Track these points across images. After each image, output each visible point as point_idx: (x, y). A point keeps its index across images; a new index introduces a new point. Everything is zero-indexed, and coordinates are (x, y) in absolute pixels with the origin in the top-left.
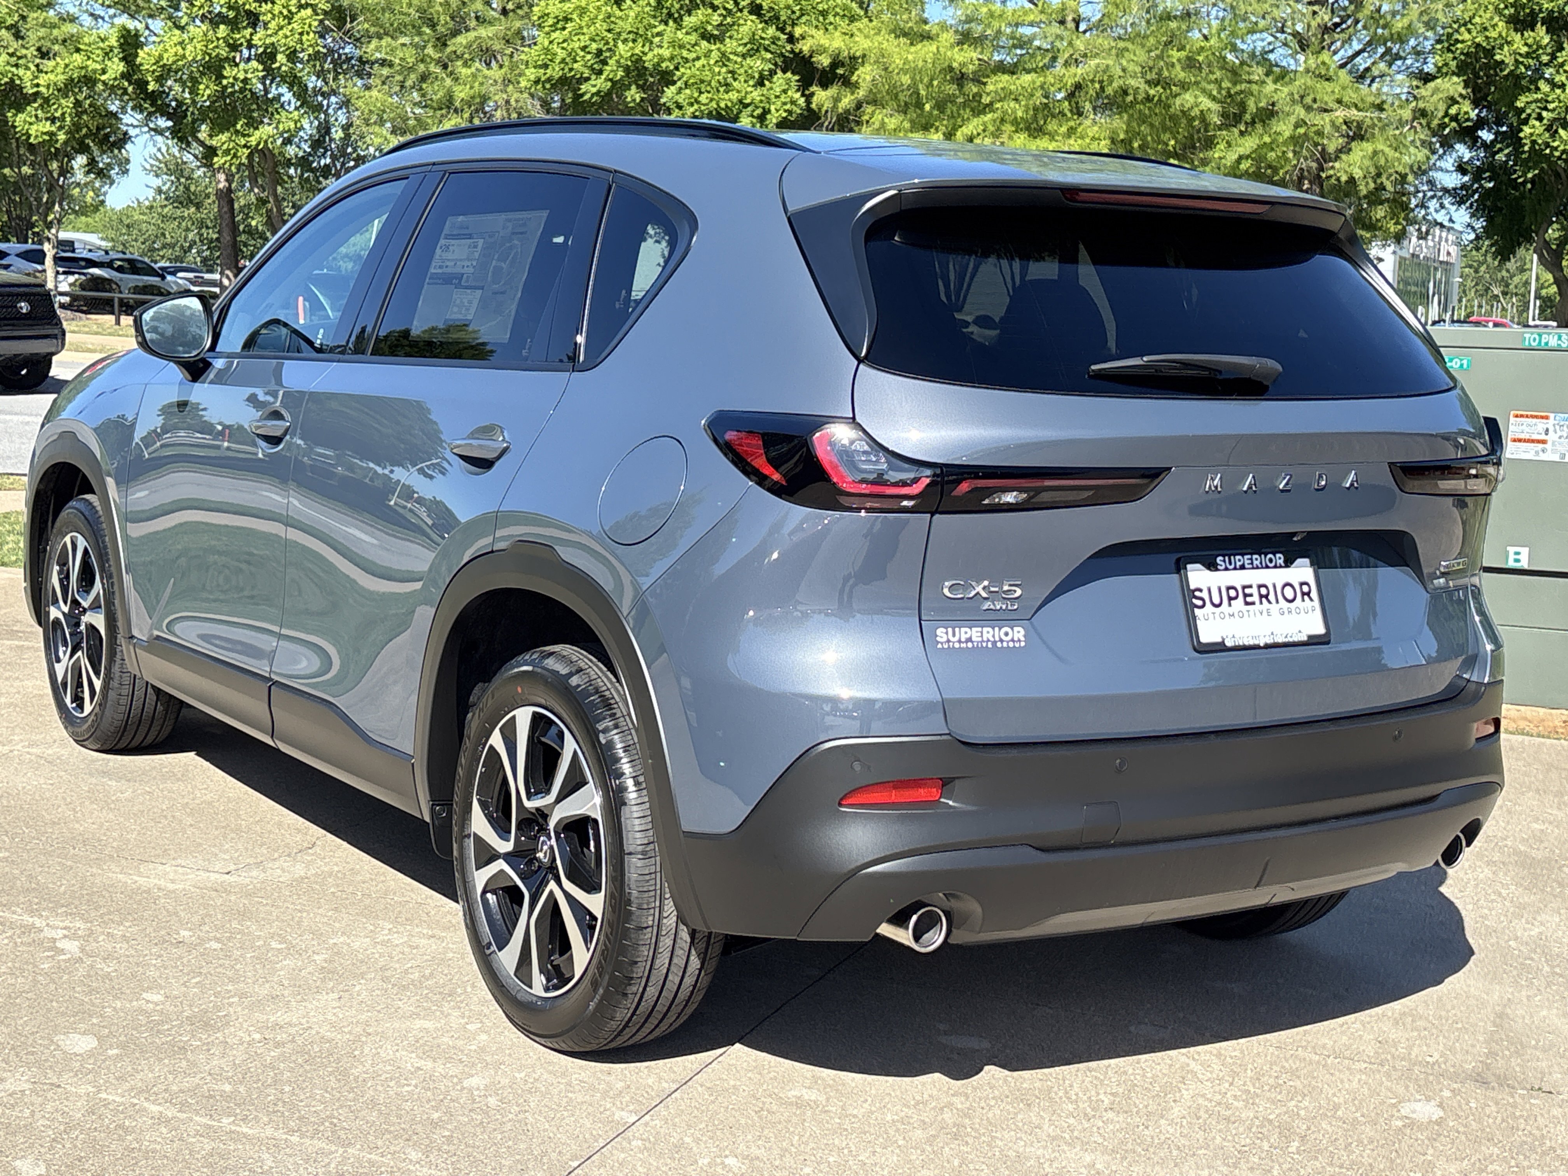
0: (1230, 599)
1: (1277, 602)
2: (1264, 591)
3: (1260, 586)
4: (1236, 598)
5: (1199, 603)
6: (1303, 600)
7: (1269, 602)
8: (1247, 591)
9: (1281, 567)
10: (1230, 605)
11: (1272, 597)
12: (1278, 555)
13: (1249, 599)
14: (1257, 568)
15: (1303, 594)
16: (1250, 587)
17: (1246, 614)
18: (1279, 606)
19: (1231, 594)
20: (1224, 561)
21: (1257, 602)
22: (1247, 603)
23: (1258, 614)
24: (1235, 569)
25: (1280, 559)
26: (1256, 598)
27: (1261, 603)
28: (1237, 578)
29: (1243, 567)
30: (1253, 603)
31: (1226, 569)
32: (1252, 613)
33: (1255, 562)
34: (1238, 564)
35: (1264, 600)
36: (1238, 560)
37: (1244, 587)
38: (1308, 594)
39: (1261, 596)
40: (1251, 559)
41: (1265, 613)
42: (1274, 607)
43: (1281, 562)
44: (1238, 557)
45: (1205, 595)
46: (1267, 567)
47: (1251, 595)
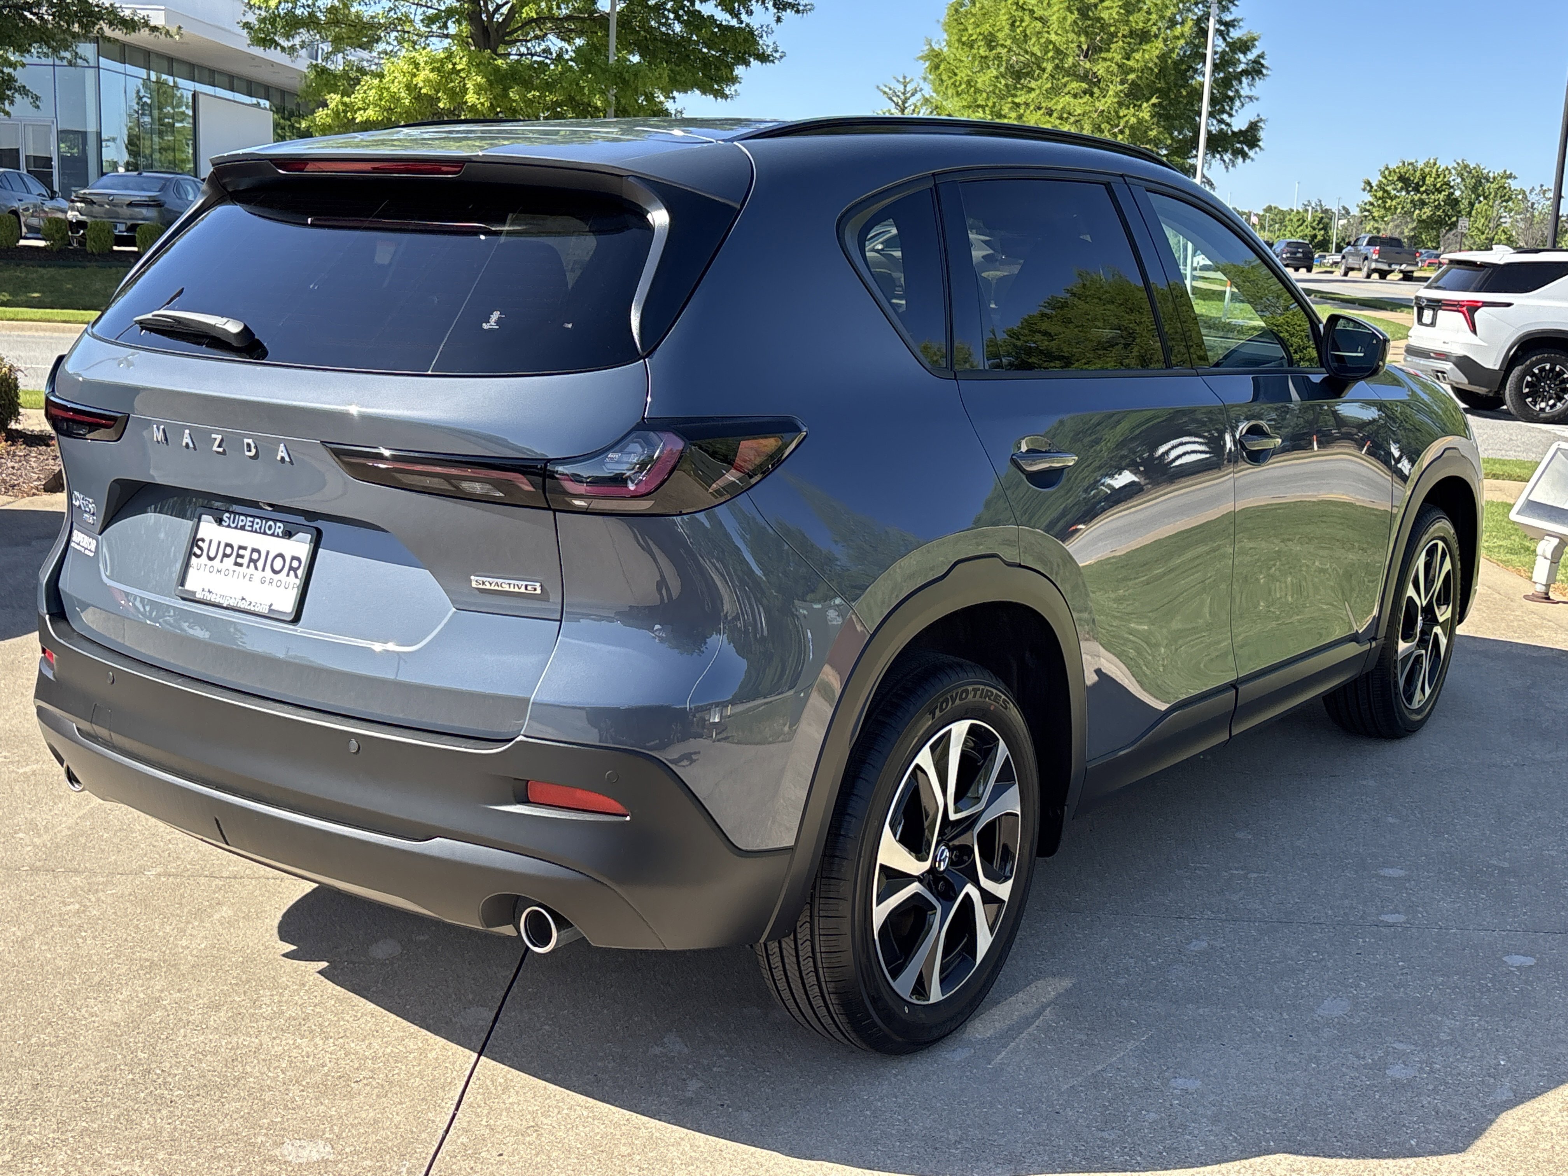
0: (225, 555)
1: (263, 570)
2: (255, 556)
3: (254, 550)
4: (229, 556)
5: (198, 552)
6: (288, 575)
7: (256, 568)
8: (241, 552)
9: (278, 536)
10: (222, 561)
11: (260, 564)
12: (279, 524)
13: (239, 560)
14: (256, 532)
15: (291, 568)
16: (245, 548)
17: (231, 573)
18: (263, 574)
19: (228, 551)
20: (229, 518)
21: (245, 565)
22: (236, 564)
23: (241, 576)
24: (236, 528)
25: (279, 528)
26: (245, 561)
27: (248, 567)
28: (237, 537)
29: (243, 528)
30: (241, 565)
31: (229, 526)
32: (236, 574)
33: (256, 526)
34: (241, 524)
35: (252, 564)
36: (242, 520)
37: (240, 548)
38: (295, 570)
39: (251, 560)
40: (253, 522)
41: (247, 577)
42: (259, 574)
43: (279, 531)
44: (242, 517)
45: (205, 546)
46: (265, 533)
47: (242, 557)
